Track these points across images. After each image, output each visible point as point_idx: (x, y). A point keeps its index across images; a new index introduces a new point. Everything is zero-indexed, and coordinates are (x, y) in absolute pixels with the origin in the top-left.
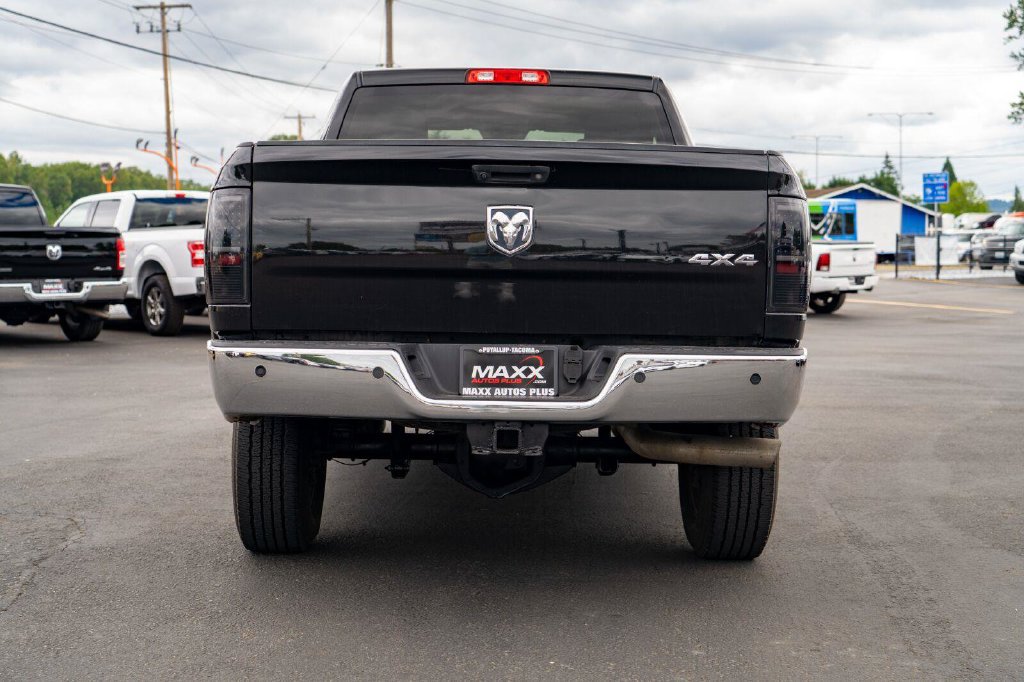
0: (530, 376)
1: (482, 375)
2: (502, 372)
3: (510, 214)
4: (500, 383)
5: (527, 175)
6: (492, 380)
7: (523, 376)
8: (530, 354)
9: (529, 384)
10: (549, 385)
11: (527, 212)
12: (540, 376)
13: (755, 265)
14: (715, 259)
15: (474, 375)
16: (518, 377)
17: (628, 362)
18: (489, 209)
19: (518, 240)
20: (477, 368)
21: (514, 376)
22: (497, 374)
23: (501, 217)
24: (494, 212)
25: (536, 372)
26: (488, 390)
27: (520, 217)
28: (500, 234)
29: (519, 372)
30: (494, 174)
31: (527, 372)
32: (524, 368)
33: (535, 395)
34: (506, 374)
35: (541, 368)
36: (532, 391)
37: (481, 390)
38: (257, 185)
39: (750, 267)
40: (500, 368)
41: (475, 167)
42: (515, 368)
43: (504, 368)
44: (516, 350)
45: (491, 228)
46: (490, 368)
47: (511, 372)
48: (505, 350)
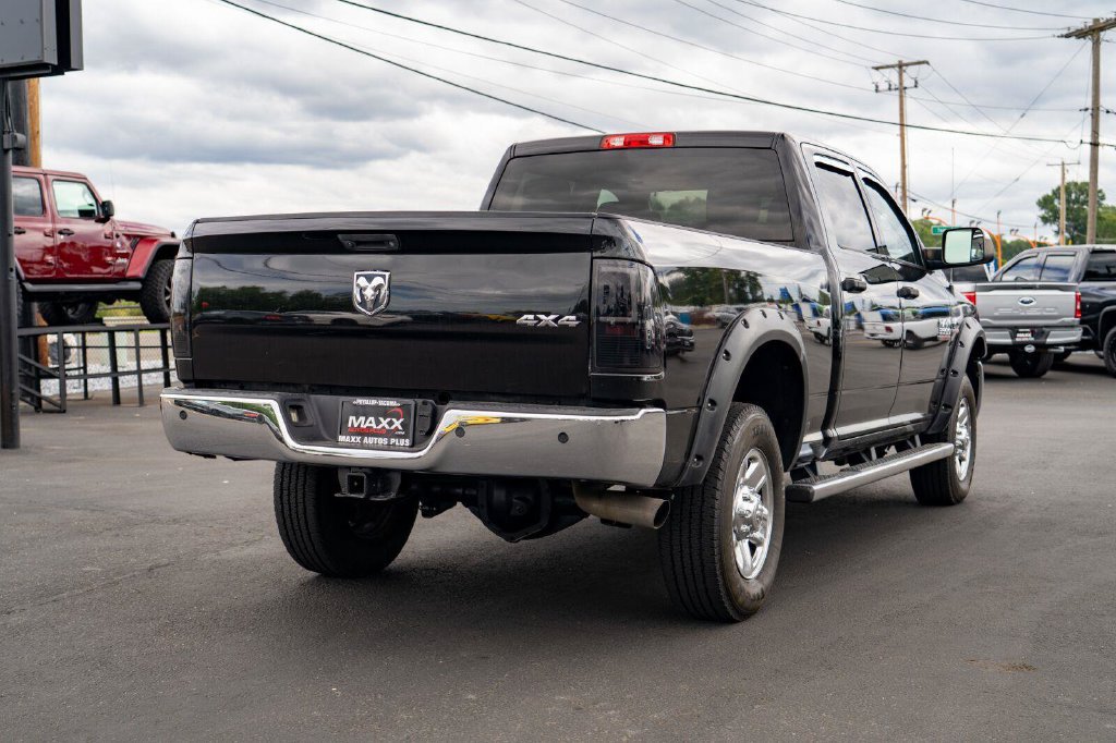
0: (393, 427)
1: (356, 425)
2: (371, 422)
3: (369, 279)
4: (369, 432)
5: (381, 243)
6: (363, 429)
7: (387, 427)
8: (393, 407)
9: (389, 434)
10: (404, 437)
11: (384, 277)
12: (400, 428)
13: (577, 325)
14: (540, 320)
15: (350, 425)
16: (384, 428)
17: (452, 417)
18: (356, 273)
19: (376, 301)
20: (352, 418)
21: (380, 427)
22: (368, 424)
23: (362, 282)
25: (397, 424)
26: (359, 438)
27: (377, 281)
28: (362, 296)
29: (384, 423)
30: (359, 243)
31: (391, 423)
32: (388, 419)
33: (394, 444)
34: (374, 425)
35: (402, 420)
36: (393, 441)
37: (353, 438)
38: (197, 255)
39: (572, 328)
40: (370, 419)
41: (340, 236)
42: (381, 419)
43: (372, 419)
44: (382, 403)
45: (356, 292)
46: (362, 419)
47: (378, 423)
48: (373, 402)
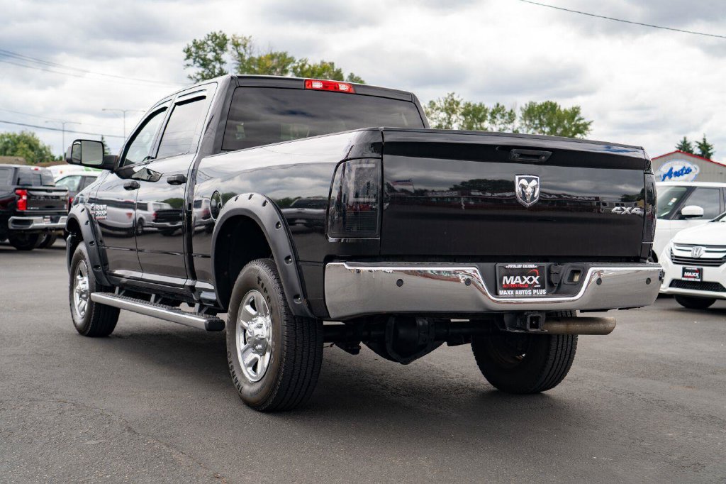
0: (532, 282)
1: (508, 283)
2: (518, 280)
4: (517, 287)
5: (538, 157)
6: (513, 285)
7: (529, 282)
8: (532, 269)
9: (531, 287)
10: (543, 288)
11: (536, 179)
12: (537, 282)
14: (623, 210)
15: (504, 282)
16: (526, 283)
17: (593, 271)
18: (517, 177)
19: (533, 198)
20: (505, 278)
21: (524, 283)
22: (516, 281)
23: (524, 182)
24: (520, 179)
25: (535, 279)
26: (512, 292)
27: (534, 183)
28: (523, 193)
29: (526, 279)
30: (522, 155)
31: (531, 280)
32: (529, 277)
33: (536, 294)
34: (520, 282)
35: (538, 277)
36: (535, 291)
37: (508, 292)
38: (386, 157)
39: (639, 216)
40: (517, 277)
41: (514, 150)
42: (524, 277)
43: (519, 277)
44: (526, 266)
45: (518, 189)
46: (512, 278)
47: (523, 280)
48: (520, 266)
